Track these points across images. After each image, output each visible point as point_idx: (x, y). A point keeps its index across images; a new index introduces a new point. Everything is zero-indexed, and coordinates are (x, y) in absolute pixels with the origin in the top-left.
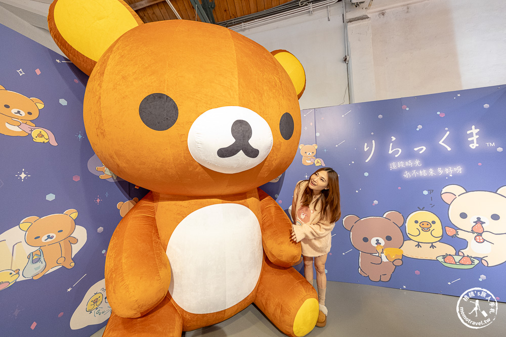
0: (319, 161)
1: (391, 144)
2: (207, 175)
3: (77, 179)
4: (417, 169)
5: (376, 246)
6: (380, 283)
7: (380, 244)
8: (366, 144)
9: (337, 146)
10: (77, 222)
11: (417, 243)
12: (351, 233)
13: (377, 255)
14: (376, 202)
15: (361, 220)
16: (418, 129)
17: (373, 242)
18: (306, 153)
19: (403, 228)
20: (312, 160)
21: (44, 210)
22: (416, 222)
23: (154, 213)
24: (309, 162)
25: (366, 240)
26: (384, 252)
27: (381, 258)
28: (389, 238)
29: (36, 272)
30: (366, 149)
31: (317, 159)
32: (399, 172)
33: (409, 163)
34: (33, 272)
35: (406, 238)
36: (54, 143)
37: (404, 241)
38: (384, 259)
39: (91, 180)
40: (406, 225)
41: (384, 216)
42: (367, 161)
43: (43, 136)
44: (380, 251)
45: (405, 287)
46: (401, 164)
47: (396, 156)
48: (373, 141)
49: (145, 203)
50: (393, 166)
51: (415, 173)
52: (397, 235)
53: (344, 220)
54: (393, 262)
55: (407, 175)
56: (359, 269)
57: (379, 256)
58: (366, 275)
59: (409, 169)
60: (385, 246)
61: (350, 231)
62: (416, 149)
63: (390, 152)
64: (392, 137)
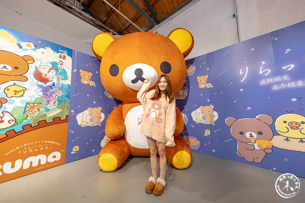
0: (209, 85)
1: (261, 67)
2: (132, 91)
3: (101, 97)
4: (286, 82)
5: (250, 138)
6: (253, 163)
7: (253, 137)
8: (241, 70)
9: (220, 74)
10: (102, 111)
11: (286, 138)
12: (231, 128)
13: (251, 144)
14: (249, 108)
15: (238, 120)
16: (286, 52)
17: (248, 135)
18: (201, 81)
19: (272, 127)
20: (205, 85)
21: (93, 106)
22: (285, 122)
23: (122, 109)
24: (203, 86)
25: (242, 133)
26: (257, 142)
27: (254, 146)
28: (260, 133)
29: (92, 124)
30: (241, 73)
31: (208, 84)
32: (269, 86)
33: (278, 79)
34: (91, 124)
35: (275, 133)
36: (95, 86)
37: (273, 136)
38: (257, 147)
39: (105, 98)
40: (275, 124)
41: (256, 117)
42: (241, 81)
43: (92, 84)
44: (253, 141)
45: (275, 169)
46: (270, 81)
47: (266, 75)
48: (247, 67)
49: (120, 105)
50: (263, 82)
51: (283, 86)
52: (267, 131)
53: (226, 120)
54: (264, 150)
55: (275, 88)
56: (237, 152)
57: (252, 145)
58: (242, 157)
59: (278, 83)
60: (257, 139)
61: (230, 127)
62: (284, 68)
63: (261, 73)
64: (262, 62)
